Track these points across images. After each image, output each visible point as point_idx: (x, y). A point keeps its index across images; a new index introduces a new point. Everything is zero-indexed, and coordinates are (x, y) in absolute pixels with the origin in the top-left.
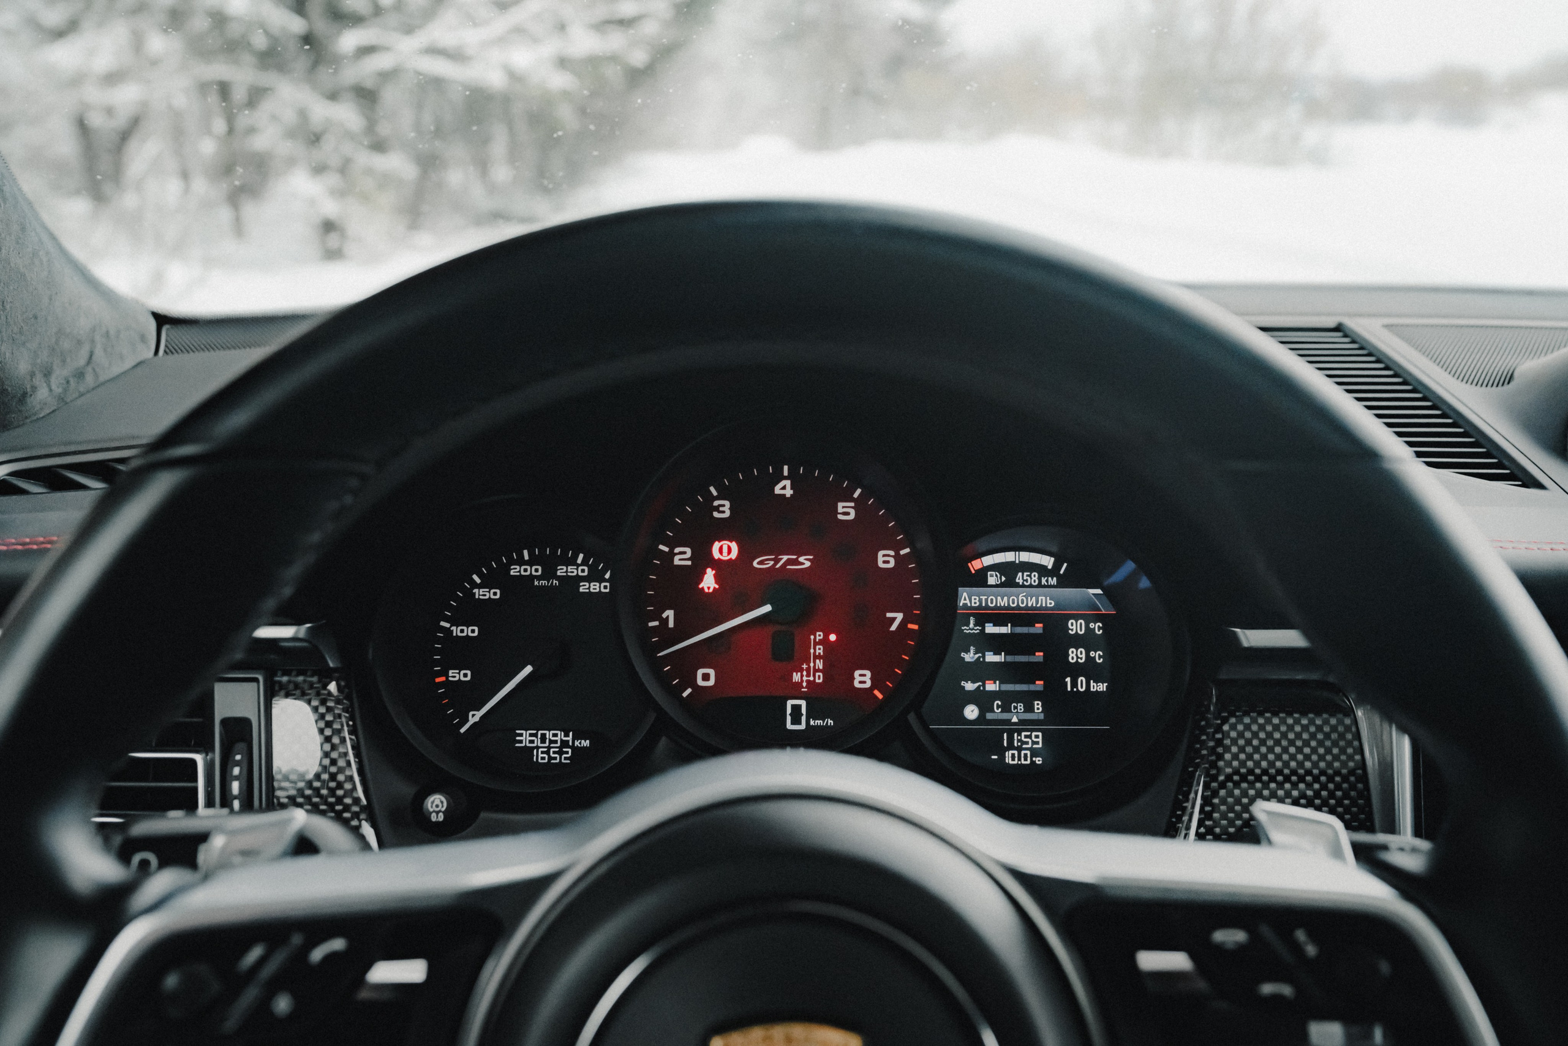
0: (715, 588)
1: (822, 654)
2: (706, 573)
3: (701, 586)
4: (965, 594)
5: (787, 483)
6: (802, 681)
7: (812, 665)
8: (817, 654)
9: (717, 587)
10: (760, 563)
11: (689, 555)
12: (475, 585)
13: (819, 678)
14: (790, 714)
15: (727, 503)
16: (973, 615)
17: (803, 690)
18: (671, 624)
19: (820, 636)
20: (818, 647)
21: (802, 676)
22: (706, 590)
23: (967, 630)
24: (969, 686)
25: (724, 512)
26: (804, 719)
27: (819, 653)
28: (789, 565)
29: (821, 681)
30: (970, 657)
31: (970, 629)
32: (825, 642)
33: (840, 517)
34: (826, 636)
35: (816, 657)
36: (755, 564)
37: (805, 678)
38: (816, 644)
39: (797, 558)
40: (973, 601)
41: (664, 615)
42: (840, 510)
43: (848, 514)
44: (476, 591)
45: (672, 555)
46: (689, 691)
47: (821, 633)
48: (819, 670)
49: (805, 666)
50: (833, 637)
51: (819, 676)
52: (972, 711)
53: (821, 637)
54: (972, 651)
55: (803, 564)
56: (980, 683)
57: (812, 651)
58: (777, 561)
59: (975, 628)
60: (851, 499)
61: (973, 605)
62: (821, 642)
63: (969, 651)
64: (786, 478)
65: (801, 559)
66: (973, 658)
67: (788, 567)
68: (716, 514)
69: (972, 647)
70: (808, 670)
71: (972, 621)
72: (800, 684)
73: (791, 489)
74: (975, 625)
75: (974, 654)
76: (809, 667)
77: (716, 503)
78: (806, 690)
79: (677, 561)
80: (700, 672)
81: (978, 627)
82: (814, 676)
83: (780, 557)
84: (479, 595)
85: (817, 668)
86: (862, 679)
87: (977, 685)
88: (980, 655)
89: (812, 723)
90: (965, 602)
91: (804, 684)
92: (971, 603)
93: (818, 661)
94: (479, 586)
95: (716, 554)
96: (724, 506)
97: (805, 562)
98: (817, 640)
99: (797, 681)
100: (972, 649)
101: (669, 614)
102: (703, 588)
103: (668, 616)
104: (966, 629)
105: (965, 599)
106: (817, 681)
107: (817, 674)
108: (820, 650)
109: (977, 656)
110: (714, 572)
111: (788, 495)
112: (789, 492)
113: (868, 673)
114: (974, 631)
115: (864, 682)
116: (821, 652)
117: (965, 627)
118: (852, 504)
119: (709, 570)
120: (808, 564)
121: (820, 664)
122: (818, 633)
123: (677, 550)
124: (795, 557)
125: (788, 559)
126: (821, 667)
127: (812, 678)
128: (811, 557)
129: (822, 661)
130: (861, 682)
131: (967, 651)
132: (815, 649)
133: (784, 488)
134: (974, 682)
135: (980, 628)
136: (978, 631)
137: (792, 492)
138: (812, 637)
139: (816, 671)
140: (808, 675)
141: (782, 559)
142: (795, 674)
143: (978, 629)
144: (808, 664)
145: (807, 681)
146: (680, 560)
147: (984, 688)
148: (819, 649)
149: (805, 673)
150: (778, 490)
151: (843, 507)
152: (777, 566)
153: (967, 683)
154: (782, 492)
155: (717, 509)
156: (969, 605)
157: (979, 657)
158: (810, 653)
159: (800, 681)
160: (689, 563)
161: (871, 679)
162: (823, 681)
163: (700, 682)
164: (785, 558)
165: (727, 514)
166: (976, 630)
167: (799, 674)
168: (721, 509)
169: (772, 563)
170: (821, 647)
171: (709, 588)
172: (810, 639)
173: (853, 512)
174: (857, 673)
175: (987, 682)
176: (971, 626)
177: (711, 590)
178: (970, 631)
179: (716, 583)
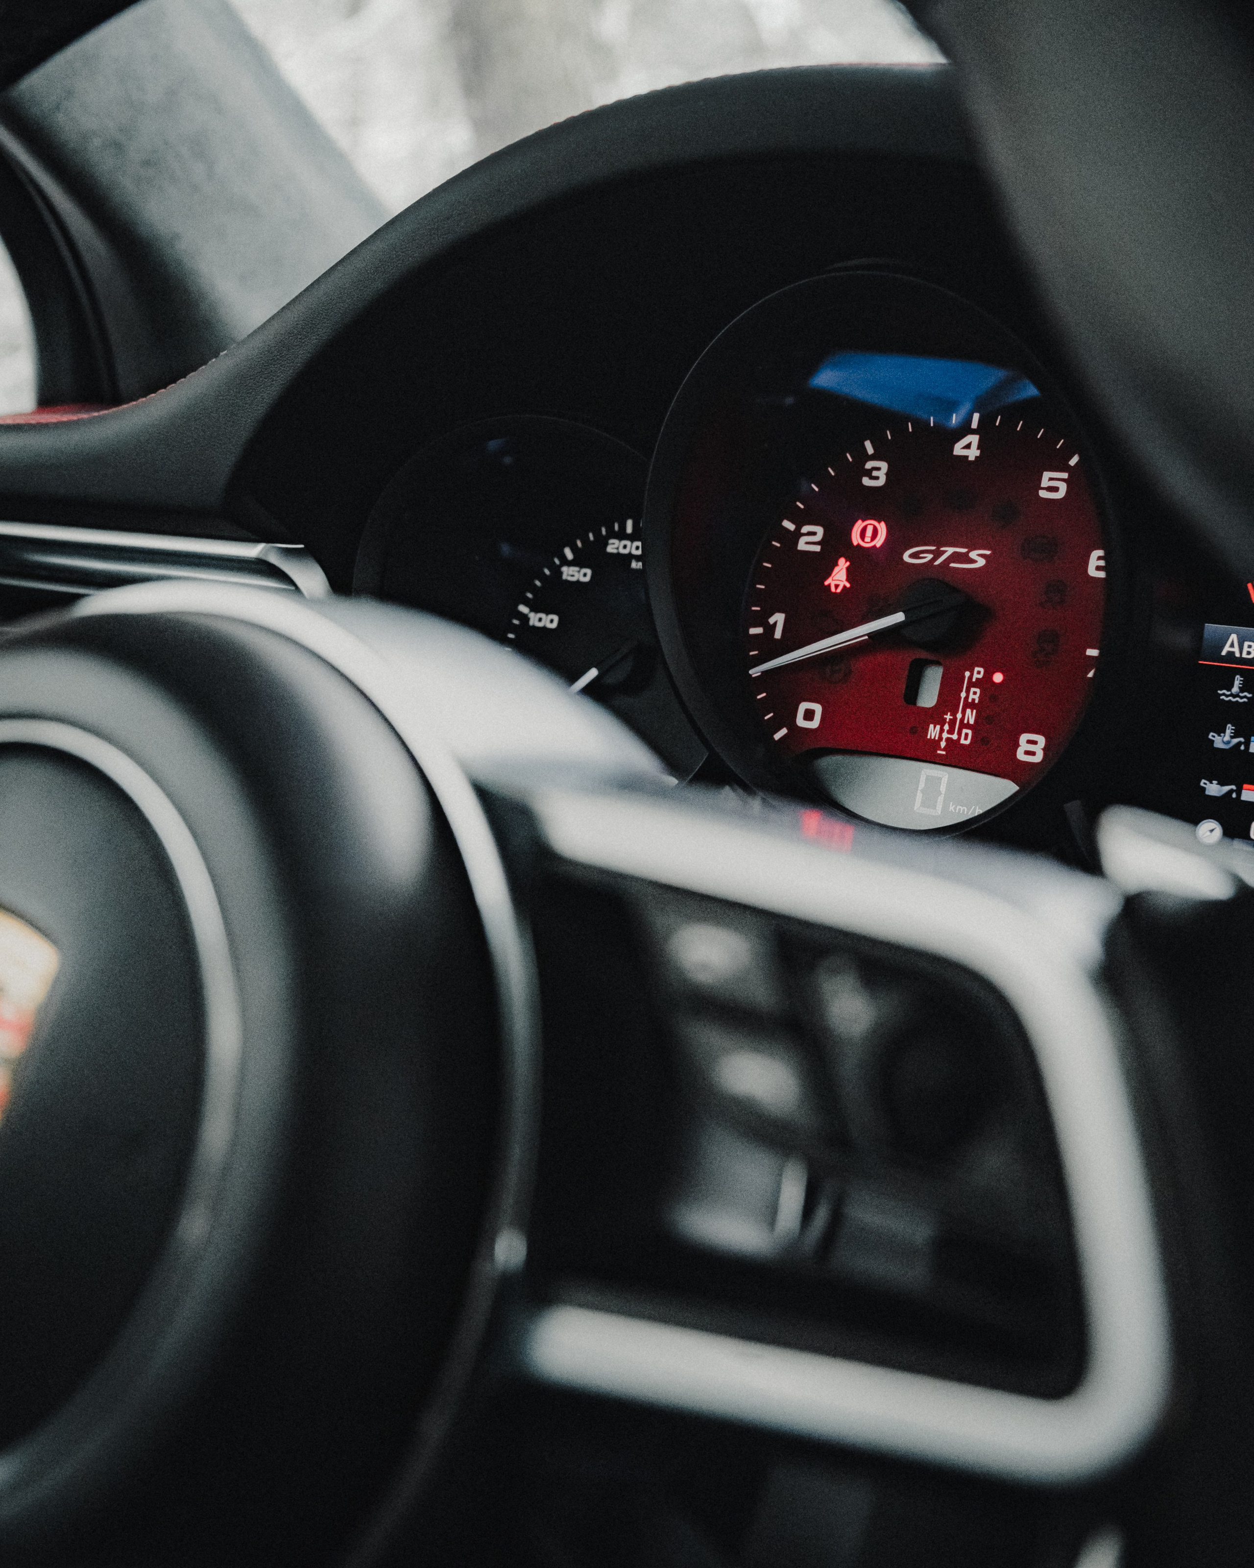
0: (845, 586)
1: (977, 701)
2: (837, 565)
3: (826, 583)
4: (1234, 637)
5: (974, 439)
6: (941, 738)
7: (959, 716)
8: (970, 700)
9: (848, 585)
10: (913, 556)
11: (819, 537)
12: (565, 562)
13: (966, 738)
14: (922, 791)
15: (884, 466)
16: (1241, 672)
17: (939, 752)
18: (778, 634)
19: (979, 673)
20: (973, 690)
21: (942, 731)
22: (833, 590)
23: (1227, 696)
24: (1213, 789)
25: (877, 478)
26: (941, 799)
27: (973, 700)
28: (954, 562)
29: (968, 742)
30: (1223, 740)
31: (1234, 696)
32: (985, 683)
33: (1043, 494)
34: (989, 675)
35: (968, 705)
36: (906, 557)
37: (945, 735)
38: (971, 684)
39: (968, 553)
40: (1245, 649)
41: (771, 621)
42: (1045, 483)
43: (1055, 489)
44: (565, 569)
45: (797, 534)
46: (784, 731)
47: (982, 670)
48: (968, 726)
49: (948, 717)
50: (998, 678)
51: (967, 735)
52: (1212, 831)
53: (980, 676)
54: (1228, 732)
55: (974, 561)
56: (1234, 787)
57: (963, 695)
58: (937, 554)
59: (1241, 695)
60: (1065, 468)
61: (1244, 655)
62: (978, 683)
63: (1224, 732)
64: (973, 432)
65: (973, 555)
66: (1228, 743)
67: (952, 565)
68: (866, 481)
69: (1229, 725)
70: (952, 723)
71: (1238, 681)
72: (936, 743)
73: (978, 449)
74: (1242, 690)
75: (1232, 737)
76: (955, 719)
77: (869, 465)
78: (944, 753)
79: (802, 546)
80: (804, 706)
81: (1246, 694)
82: (960, 734)
83: (942, 549)
84: (568, 575)
85: (966, 722)
86: (1031, 747)
87: (1227, 788)
88: (1242, 740)
89: (951, 808)
90: (1231, 649)
91: (943, 744)
92: (1241, 653)
93: (968, 711)
94: (570, 564)
95: (856, 539)
96: (878, 469)
97: (978, 559)
98: (974, 680)
99: (933, 738)
100: (1229, 729)
101: (778, 619)
102: (829, 585)
103: (776, 623)
104: (1224, 694)
105: (1232, 645)
106: (963, 741)
107: (964, 731)
108: (975, 695)
109: (1236, 741)
110: (848, 563)
111: (972, 458)
112: (973, 453)
113: (1041, 740)
114: (1238, 699)
115: (1033, 753)
116: (976, 697)
117: (1224, 691)
118: (1065, 475)
119: (842, 561)
120: (981, 562)
121: (971, 716)
122: (977, 669)
123: (805, 529)
124: (964, 550)
125: (955, 553)
126: (972, 722)
127: (955, 737)
128: (988, 552)
129: (975, 711)
130: (1027, 753)
131: (1221, 731)
132: (968, 692)
133: (968, 446)
134: (1222, 783)
135: (1250, 695)
136: (1245, 700)
137: (978, 453)
138: (967, 674)
139: (963, 725)
140: (951, 731)
141: (945, 551)
142: (932, 726)
143: (1245, 697)
144: (954, 714)
145: (948, 739)
146: (807, 543)
147: (1239, 794)
148: (975, 693)
149: (946, 727)
150: (958, 449)
151: (1051, 479)
152: (937, 563)
153: (1211, 783)
154: (965, 452)
155: (869, 473)
156: (1237, 655)
157: (1240, 744)
158: (960, 698)
159: (937, 738)
160: (817, 548)
161: (1045, 749)
162: (971, 743)
163: (801, 722)
164: (950, 550)
165: (881, 482)
166: (1242, 698)
167: (938, 727)
168: (875, 473)
169: (930, 556)
170: (978, 690)
171: (837, 586)
172: (964, 677)
173: (1063, 487)
174: (1024, 738)
175: (1245, 786)
176: (1235, 689)
177: (839, 590)
178: (1231, 698)
179: (847, 580)
